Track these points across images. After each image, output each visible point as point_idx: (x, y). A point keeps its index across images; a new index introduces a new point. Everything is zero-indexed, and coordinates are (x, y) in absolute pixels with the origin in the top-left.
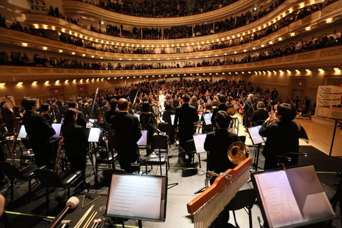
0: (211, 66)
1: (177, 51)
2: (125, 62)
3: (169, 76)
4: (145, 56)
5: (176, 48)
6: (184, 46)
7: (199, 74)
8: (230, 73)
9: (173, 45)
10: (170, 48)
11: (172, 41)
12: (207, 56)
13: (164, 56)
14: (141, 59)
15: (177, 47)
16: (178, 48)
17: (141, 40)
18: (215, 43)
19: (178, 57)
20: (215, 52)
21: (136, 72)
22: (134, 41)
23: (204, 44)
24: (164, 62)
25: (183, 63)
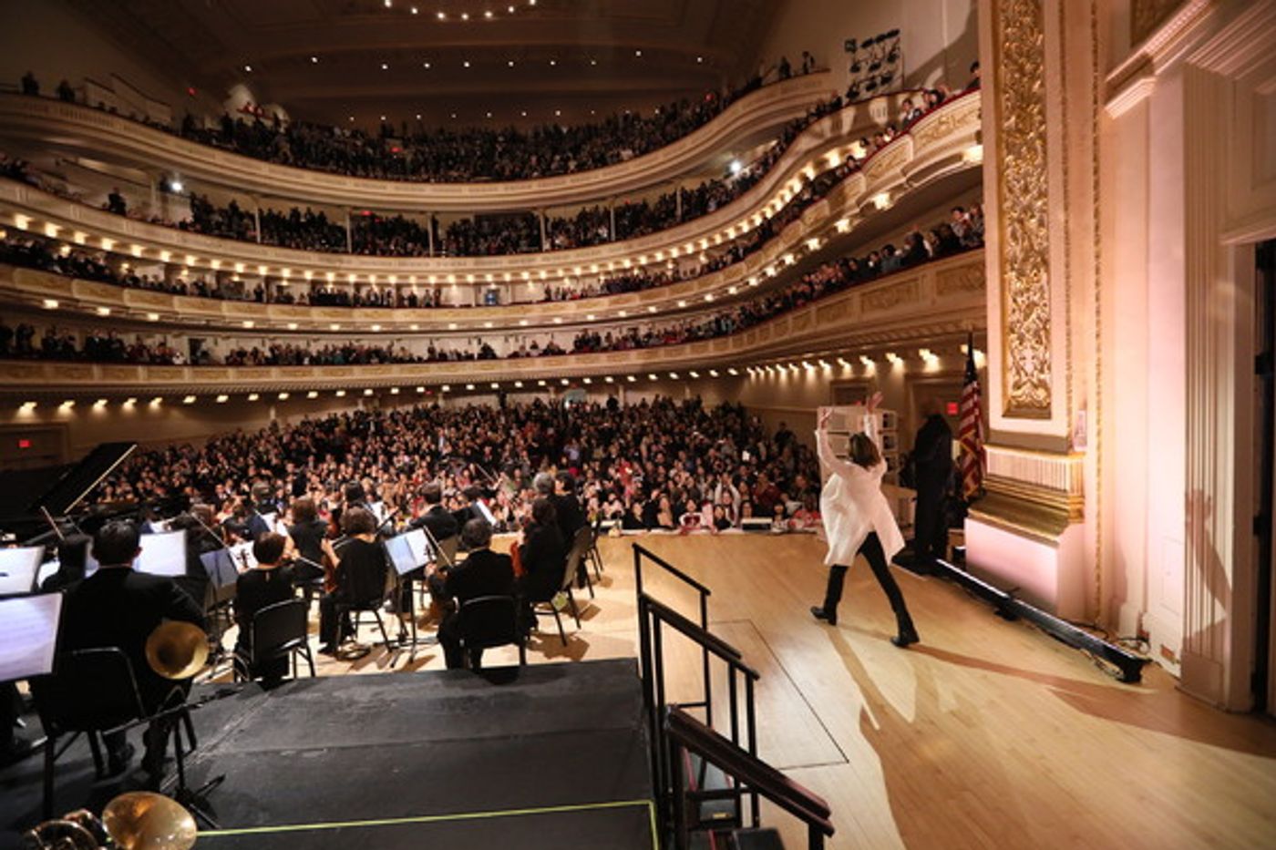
0: (605, 350)
1: (487, 300)
2: (272, 336)
3: (458, 389)
4: (359, 316)
5: (484, 290)
6: (513, 283)
7: (570, 379)
8: (674, 376)
9: (471, 279)
10: (461, 289)
11: (469, 262)
12: (591, 318)
13: (437, 316)
14: (342, 324)
15: (488, 284)
16: (493, 287)
17: (345, 258)
18: (618, 271)
19: (488, 318)
20: (616, 302)
21: (319, 376)
22: (313, 258)
23: (584, 276)
24: (438, 339)
25: (512, 340)
